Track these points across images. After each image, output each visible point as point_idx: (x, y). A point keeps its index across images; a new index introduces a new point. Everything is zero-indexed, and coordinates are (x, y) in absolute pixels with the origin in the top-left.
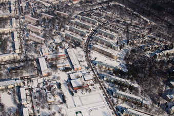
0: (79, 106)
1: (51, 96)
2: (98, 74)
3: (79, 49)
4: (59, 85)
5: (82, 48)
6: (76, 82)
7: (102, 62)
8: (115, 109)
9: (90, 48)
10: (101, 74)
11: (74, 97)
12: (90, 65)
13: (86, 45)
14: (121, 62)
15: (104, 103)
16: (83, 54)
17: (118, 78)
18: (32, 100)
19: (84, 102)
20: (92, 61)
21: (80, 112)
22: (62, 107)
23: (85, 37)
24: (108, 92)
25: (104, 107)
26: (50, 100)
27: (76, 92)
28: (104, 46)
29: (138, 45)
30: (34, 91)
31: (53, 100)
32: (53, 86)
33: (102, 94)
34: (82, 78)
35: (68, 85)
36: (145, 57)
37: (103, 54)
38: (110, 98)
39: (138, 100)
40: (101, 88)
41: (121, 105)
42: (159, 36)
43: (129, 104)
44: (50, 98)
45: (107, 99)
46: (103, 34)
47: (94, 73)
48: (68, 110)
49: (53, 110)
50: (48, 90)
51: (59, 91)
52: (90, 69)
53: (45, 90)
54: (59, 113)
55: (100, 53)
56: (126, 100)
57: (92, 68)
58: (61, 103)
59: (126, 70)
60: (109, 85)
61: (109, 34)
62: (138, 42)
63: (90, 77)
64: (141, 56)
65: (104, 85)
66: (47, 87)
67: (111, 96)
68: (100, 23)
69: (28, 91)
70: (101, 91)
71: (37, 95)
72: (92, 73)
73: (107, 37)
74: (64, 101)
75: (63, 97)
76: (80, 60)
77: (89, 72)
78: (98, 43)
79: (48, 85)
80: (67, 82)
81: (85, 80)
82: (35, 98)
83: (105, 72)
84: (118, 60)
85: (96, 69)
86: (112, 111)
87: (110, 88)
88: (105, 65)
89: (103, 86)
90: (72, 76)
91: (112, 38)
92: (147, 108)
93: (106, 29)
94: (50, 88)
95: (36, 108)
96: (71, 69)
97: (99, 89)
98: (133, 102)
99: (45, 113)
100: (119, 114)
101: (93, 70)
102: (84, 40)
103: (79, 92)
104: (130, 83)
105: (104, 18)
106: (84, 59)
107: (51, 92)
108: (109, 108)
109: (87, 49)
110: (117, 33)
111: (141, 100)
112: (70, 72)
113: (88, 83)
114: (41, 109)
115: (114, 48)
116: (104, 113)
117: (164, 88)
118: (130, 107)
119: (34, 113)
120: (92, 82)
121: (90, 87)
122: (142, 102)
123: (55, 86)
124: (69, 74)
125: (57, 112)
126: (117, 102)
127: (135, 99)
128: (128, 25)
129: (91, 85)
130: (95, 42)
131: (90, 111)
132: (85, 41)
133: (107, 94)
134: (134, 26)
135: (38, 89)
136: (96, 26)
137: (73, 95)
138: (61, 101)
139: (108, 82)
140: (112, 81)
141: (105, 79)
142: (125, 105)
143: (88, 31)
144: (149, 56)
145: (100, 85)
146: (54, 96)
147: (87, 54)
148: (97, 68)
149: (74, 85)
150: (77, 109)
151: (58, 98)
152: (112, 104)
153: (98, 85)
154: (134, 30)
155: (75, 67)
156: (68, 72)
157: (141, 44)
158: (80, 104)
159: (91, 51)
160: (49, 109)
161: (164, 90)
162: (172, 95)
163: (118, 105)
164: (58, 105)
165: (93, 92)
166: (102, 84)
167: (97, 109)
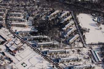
1: (2, 62)
2: (22, 39)
3: (3, 29)
4: (3, 53)
5: (4, 27)
6: (12, 48)
7: (21, 31)
9: (9, 26)
10: (24, 38)
11: (16, 57)
12: (15, 35)
13: (6, 25)
14: (31, 27)
15: (34, 53)
16: (7, 30)
17: (35, 37)
19: (23, 57)
20: (15, 33)
21: (24, 63)
22: (12, 65)
23: (3, 20)
24: (33, 46)
25: (35, 55)
27: (15, 53)
28: (17, 22)
29: (36, 15)
31: (4, 63)
33: (30, 49)
34: (15, 44)
36: (43, 20)
37: (19, 26)
38: (36, 49)
40: (28, 45)
41: (44, 50)
43: (47, 48)
44: (2, 63)
45: (34, 50)
46: (13, 15)
47: (19, 39)
48: (16, 65)
51: (5, 57)
52: (16, 37)
55: (17, 26)
56: (44, 46)
57: (16, 36)
58: (10, 63)
59: (37, 31)
60: (32, 42)
61: (17, 14)
62: (35, 14)
63: (18, 42)
64: (40, 21)
65: (28, 43)
67: (36, 48)
68: (8, 10)
70: (29, 47)
73: (16, 16)
74: (11, 61)
75: (9, 59)
76: (7, 34)
77: (17, 40)
78: (13, 22)
80: (7, 50)
81: (16, 44)
83: (25, 36)
84: (29, 27)
85: (19, 36)
86: (41, 55)
87: (33, 43)
88: (24, 32)
89: (29, 44)
90: (8, 45)
91: (19, 16)
93: (13, 12)
96: (5, 42)
98: (49, 46)
100: (45, 55)
101: (18, 37)
102: (3, 22)
103: (17, 52)
104: (42, 37)
105: (9, 6)
106: (9, 33)
107: (0, 60)
108: (38, 55)
109: (8, 27)
110: (21, 12)
111: (53, 43)
112: (5, 43)
113: (19, 46)
115: (24, 21)
116: (37, 58)
118: (49, 49)
120: (21, 44)
122: (54, 44)
123: (1, 55)
124: (5, 45)
126: (41, 49)
127: (50, 44)
128: (25, 6)
129: (22, 46)
130: (11, 22)
131: (29, 60)
132: (5, 22)
134: (28, 5)
136: (6, 12)
137: (14, 55)
138: (9, 62)
139: (30, 41)
140: (32, 39)
141: (28, 40)
142: (46, 50)
143: (3, 16)
144: (44, 19)
146: (4, 61)
147: (9, 29)
148: (20, 35)
149: (12, 50)
150: (21, 62)
151: (7, 61)
152: (39, 51)
153: (25, 45)
154: (30, 8)
155: (7, 39)
156: (4, 44)
157: (37, 14)
158: (21, 59)
159: (11, 27)
161: (61, 34)
162: (66, 35)
163: (42, 51)
164: (9, 65)
165: (25, 50)
166: (27, 43)
167: (32, 58)
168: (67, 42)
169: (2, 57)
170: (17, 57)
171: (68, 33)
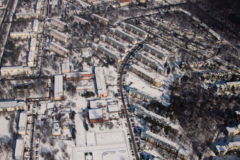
0: (92, 145)
1: (57, 128)
2: (128, 105)
3: (111, 68)
4: (72, 115)
5: (116, 67)
6: (95, 113)
7: (137, 90)
8: (139, 155)
9: (128, 68)
10: (133, 106)
11: (88, 133)
12: (122, 92)
13: (122, 64)
14: (165, 91)
15: (126, 146)
16: (116, 75)
17: (153, 114)
18: (33, 131)
19: (99, 140)
20: (125, 87)
21: (91, 154)
22: (68, 144)
23: (124, 52)
24: (135, 131)
25: (124, 151)
26: (55, 133)
27: (92, 126)
28: (147, 67)
30: (39, 119)
31: (60, 134)
32: (64, 115)
33: (126, 134)
34: (106, 108)
35: (84, 116)
36: (201, 88)
37: (142, 78)
38: (137, 139)
39: (172, 147)
40: (128, 125)
41: (149, 152)
42: (229, 61)
43: (160, 152)
44: (56, 130)
45: (131, 140)
46: (150, 51)
47: (124, 103)
48: (76, 149)
49: (57, 146)
50: (57, 119)
51: (70, 122)
52: (120, 97)
53: (53, 118)
54: (64, 151)
55: (139, 76)
57: (122, 96)
58: (69, 139)
60: (140, 122)
62: (196, 67)
63: (117, 107)
64: (195, 86)
65: (132, 120)
66: (56, 116)
67: (139, 138)
68: (150, 35)
69: (31, 117)
70: (126, 129)
71: (41, 123)
72: (120, 103)
73: (154, 55)
74: (74, 137)
75: (73, 131)
76: (108, 82)
77: (117, 102)
78: (139, 63)
79: (59, 112)
80: (84, 111)
81: (108, 111)
82: (38, 127)
83: (139, 103)
84: (161, 89)
85: (127, 98)
86: (135, 157)
87: (140, 125)
88: (141, 94)
89: (131, 123)
90: (93, 104)
91: (160, 57)
92: (184, 159)
93: (157, 44)
94: (59, 117)
95: (36, 142)
96: (93, 95)
97: (124, 125)
98: (166, 149)
99: (46, 148)
101: (123, 99)
102: (121, 56)
103: (97, 126)
104: (168, 123)
105: (158, 29)
106: (115, 82)
107: (60, 123)
108: (131, 154)
109: (123, 69)
110: (170, 50)
111: (177, 148)
112: (92, 98)
113: (111, 116)
114: (41, 144)
115: (160, 72)
116: (123, 159)
117: (216, 135)
118: (160, 156)
119: (32, 147)
120: (117, 115)
121: (113, 121)
122: (178, 151)
123: (67, 115)
124: (89, 101)
125: (60, 150)
126: (145, 146)
127: (169, 146)
129: (115, 119)
130: (135, 61)
131: (105, 154)
132: (123, 58)
133: (134, 134)
134: (196, 43)
135: (44, 117)
136: (143, 39)
137: (87, 129)
138: (70, 136)
139: (140, 117)
140: (145, 116)
141: (136, 113)
142: (154, 152)
143: (131, 45)
144: (206, 87)
145: (128, 120)
146: (62, 129)
147: (121, 76)
148: (130, 96)
149: (92, 116)
150: (88, 150)
151: (67, 132)
152: (137, 148)
153: (124, 120)
155: (99, 92)
156: (89, 99)
157: (200, 69)
158: (94, 142)
159: (128, 73)
160: (52, 144)
161: (215, 138)
163: (145, 150)
164: (65, 141)
165: (114, 129)
166: (130, 119)
167: (114, 152)
169: (64, 120)
170: (90, 135)
171: (231, 145)
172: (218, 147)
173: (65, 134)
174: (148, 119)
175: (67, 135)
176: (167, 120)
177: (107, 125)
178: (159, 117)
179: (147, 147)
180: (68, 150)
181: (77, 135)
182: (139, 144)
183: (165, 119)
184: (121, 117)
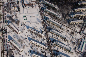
0: (26, 14)
4: (18, 2)
8: (43, 17)
11: (24, 9)
15: (39, 14)
18: (3, 8)
19: (29, 12)
21: (26, 17)
22: (17, 13)
24: (42, 9)
25: (38, 16)
26: (12, 9)
27: (26, 7)
30: (5, 4)
31: (14, 9)
33: (38, 10)
35: (22, 3)
38: (42, 12)
39: (55, 15)
40: (39, 6)
41: (47, 16)
43: (51, 16)
44: (12, 8)
45: (40, 12)
48: (20, 15)
50: (12, 4)
51: (17, 5)
53: (10, 4)
54: (16, 16)
56: (50, 14)
58: (17, 11)
60: (43, 5)
65: (40, 5)
66: (11, 3)
67: (43, 11)
69: (2, 3)
70: (38, 8)
71: (6, 5)
74: (19, 10)
75: (19, 8)
79: (12, 1)
80: (22, 1)
81: (31, 1)
82: (5, 7)
86: (42, 18)
87: (43, 7)
89: (40, 6)
92: (59, 19)
94: (13, 3)
95: (5, 12)
97: (37, 6)
98: (53, 16)
99: (9, 15)
100: (45, 20)
103: (27, 7)
104: (54, 6)
107: (13, 5)
108: (40, 17)
111: (57, 15)
113: (32, 3)
114: (7, 13)
116: (38, 19)
118: (51, 18)
119: (3, 15)
120: (35, 3)
121: (33, 5)
123: (16, 2)
125: (14, 15)
126: (45, 14)
129: (34, 4)
131: (31, 17)
133: (41, 10)
135: (7, 3)
138: (18, 10)
139: (43, 4)
140: (45, 3)
141: (42, 2)
142: (49, 17)
145: (39, 5)
146: (14, 7)
149: (25, 3)
150: (25, 15)
151: (16, 9)
152: (43, 15)
153: (37, 5)
158: (27, 13)
160: (11, 13)
161: (70, 12)
162: (73, 16)
163: (45, 16)
164: (16, 12)
165: (34, 8)
166: (40, 4)
167: (34, 16)
168: (69, 21)
169: (15, 4)
171: (76, 15)
172: (71, 15)
173: (15, 10)
174: (46, 4)
175: (16, 10)
176: (53, 5)
177: (31, 6)
178: (51, 4)
179: (46, 15)
180: (17, 15)
181: (20, 10)
182: (43, 13)
183: (52, 4)
184: (36, 3)
